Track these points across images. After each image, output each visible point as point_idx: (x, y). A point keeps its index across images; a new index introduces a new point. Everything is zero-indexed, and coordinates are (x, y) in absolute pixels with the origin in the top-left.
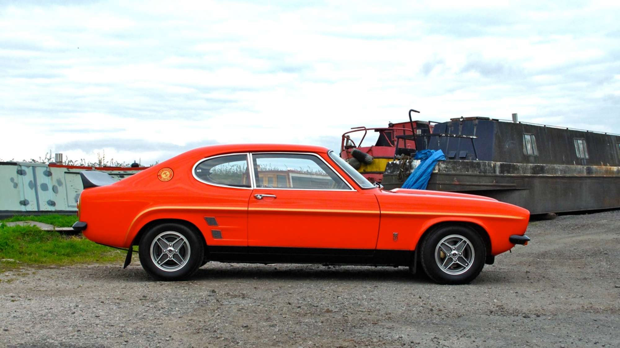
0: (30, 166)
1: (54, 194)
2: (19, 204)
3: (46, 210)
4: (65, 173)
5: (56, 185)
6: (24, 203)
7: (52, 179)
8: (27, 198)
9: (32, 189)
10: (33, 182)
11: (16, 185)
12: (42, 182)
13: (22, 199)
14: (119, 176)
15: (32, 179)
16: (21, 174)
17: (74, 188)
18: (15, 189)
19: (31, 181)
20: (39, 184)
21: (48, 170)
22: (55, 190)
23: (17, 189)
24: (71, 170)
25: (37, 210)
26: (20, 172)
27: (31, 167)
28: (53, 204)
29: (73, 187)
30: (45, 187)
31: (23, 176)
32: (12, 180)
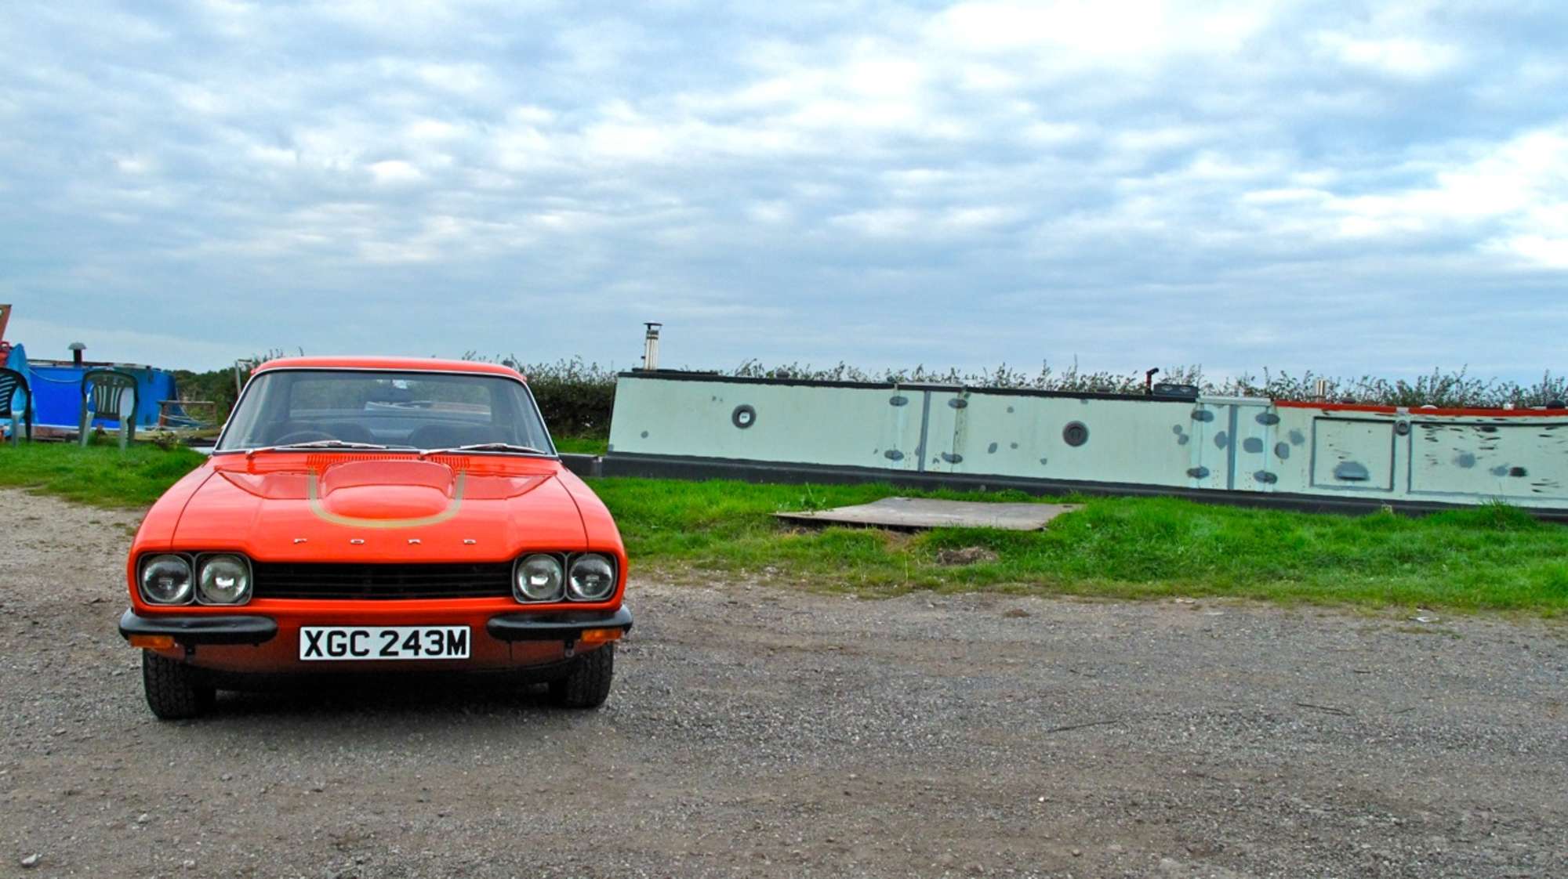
0: (1223, 405)
1: (1279, 460)
2: (1186, 476)
3: (1248, 489)
4: (1316, 418)
5: (1287, 441)
6: (1198, 473)
7: (1277, 431)
8: (1204, 465)
9: (1221, 446)
10: (1227, 434)
11: (1184, 440)
12: (1250, 435)
13: (1195, 466)
14: (1478, 428)
15: (1226, 431)
16: (1201, 419)
17: (1336, 450)
18: (1181, 446)
19: (1222, 434)
20: (1240, 438)
21: (1270, 411)
22: (1280, 451)
23: (1187, 446)
24: (1333, 414)
25: (1225, 487)
26: (1198, 416)
27: (1228, 407)
28: (1270, 478)
29: (1332, 448)
30: (1254, 445)
31: (1204, 424)
32: (1177, 429)
